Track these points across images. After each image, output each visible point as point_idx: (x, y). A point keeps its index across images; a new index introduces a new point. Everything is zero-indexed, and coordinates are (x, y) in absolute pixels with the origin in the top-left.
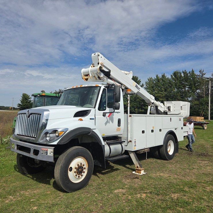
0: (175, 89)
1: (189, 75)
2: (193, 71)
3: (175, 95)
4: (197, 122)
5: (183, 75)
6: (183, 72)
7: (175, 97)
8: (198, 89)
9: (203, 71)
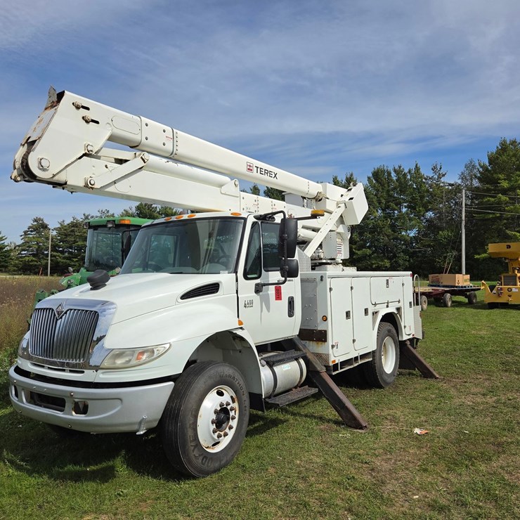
0: (377, 211)
1: (409, 177)
2: (417, 168)
3: (378, 226)
4: (456, 287)
5: (395, 178)
6: (395, 171)
7: (378, 229)
8: (429, 210)
9: (441, 168)
